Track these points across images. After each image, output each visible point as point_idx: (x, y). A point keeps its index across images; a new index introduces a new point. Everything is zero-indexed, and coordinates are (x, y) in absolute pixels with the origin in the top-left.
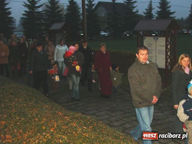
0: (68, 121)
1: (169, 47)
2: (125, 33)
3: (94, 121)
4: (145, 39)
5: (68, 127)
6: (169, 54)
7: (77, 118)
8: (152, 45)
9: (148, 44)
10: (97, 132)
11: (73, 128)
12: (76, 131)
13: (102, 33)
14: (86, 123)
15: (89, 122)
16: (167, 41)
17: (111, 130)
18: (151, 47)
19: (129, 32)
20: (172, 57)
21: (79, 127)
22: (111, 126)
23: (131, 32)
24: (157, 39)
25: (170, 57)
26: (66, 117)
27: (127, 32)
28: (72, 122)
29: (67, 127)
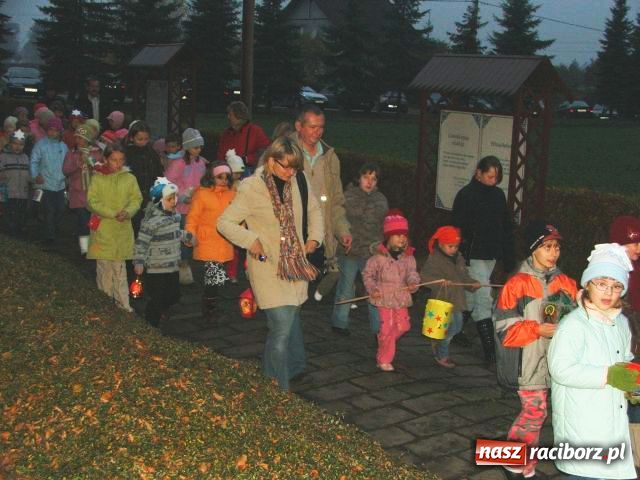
0: (164, 370)
1: (522, 149)
2: (383, 99)
3: (252, 376)
4: (445, 117)
5: (162, 392)
6: (521, 172)
7: (194, 365)
8: (467, 139)
9: (453, 136)
10: (258, 413)
11: (178, 396)
12: (188, 407)
13: (305, 94)
14: (223, 382)
15: (234, 381)
16: (516, 130)
17: (310, 411)
18: (462, 145)
19: (396, 95)
20: (531, 183)
21: (197, 395)
22: (309, 399)
23: (403, 95)
24: (486, 122)
25: (523, 184)
26: (157, 359)
27: (389, 94)
28: (176, 376)
29: (158, 393)
